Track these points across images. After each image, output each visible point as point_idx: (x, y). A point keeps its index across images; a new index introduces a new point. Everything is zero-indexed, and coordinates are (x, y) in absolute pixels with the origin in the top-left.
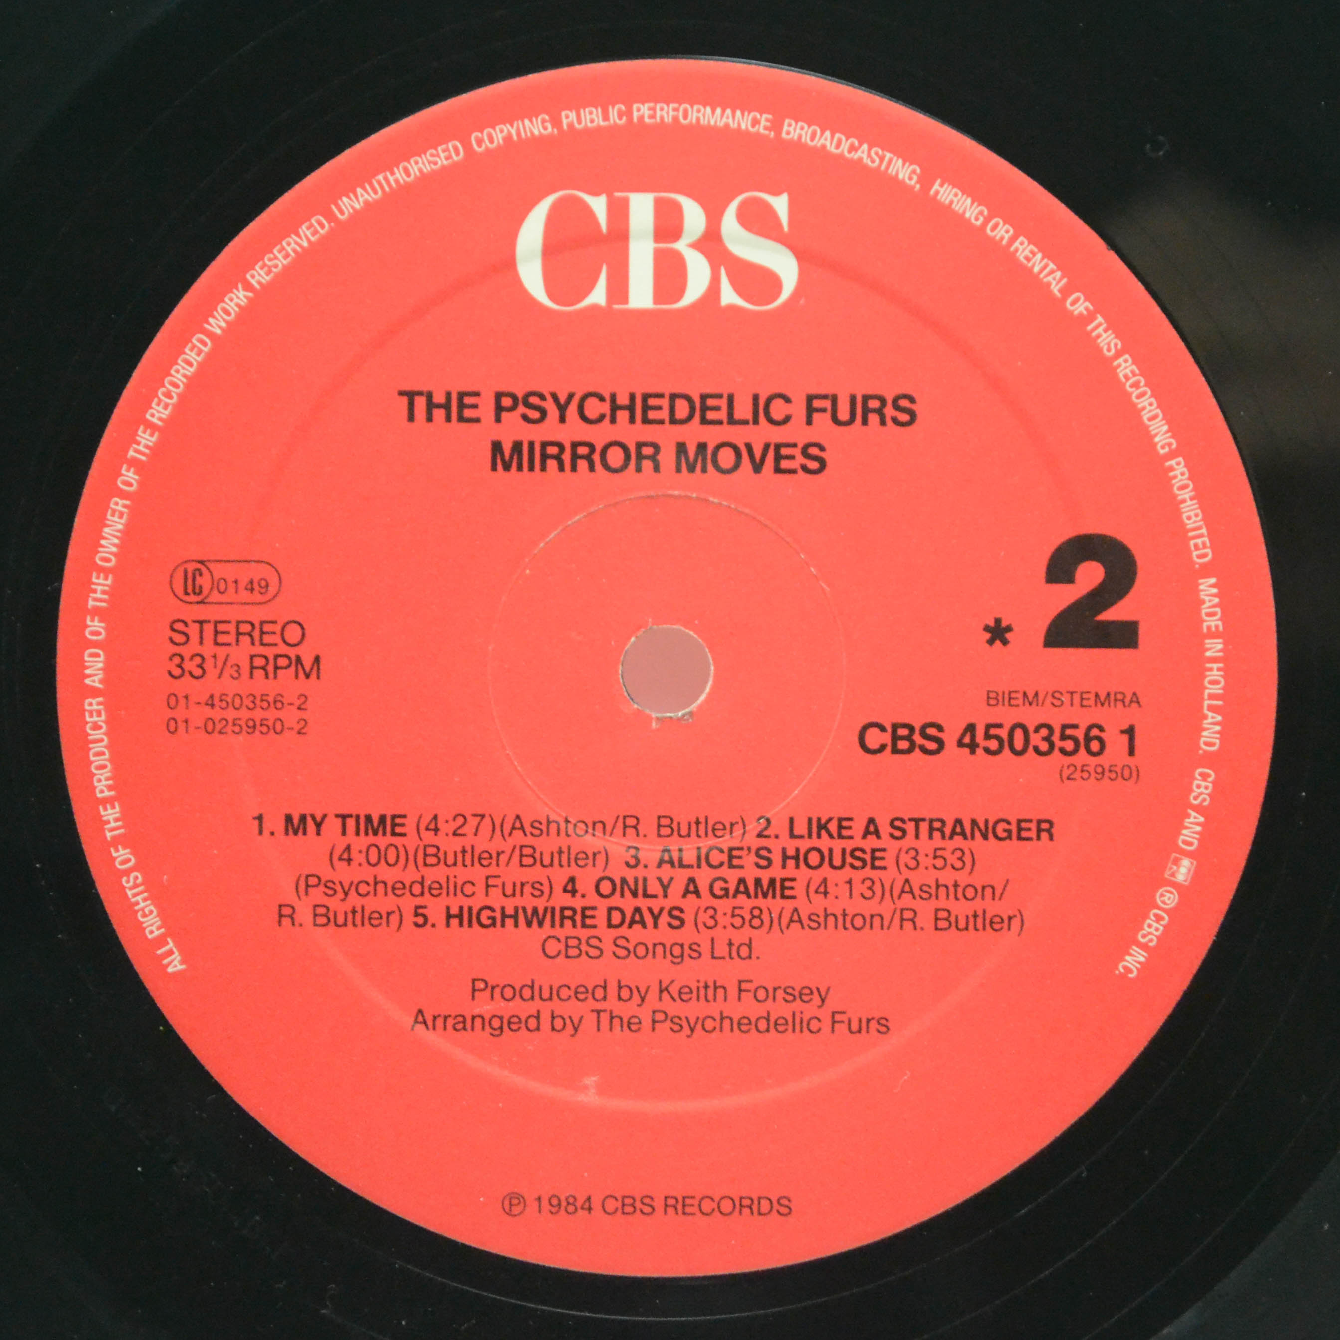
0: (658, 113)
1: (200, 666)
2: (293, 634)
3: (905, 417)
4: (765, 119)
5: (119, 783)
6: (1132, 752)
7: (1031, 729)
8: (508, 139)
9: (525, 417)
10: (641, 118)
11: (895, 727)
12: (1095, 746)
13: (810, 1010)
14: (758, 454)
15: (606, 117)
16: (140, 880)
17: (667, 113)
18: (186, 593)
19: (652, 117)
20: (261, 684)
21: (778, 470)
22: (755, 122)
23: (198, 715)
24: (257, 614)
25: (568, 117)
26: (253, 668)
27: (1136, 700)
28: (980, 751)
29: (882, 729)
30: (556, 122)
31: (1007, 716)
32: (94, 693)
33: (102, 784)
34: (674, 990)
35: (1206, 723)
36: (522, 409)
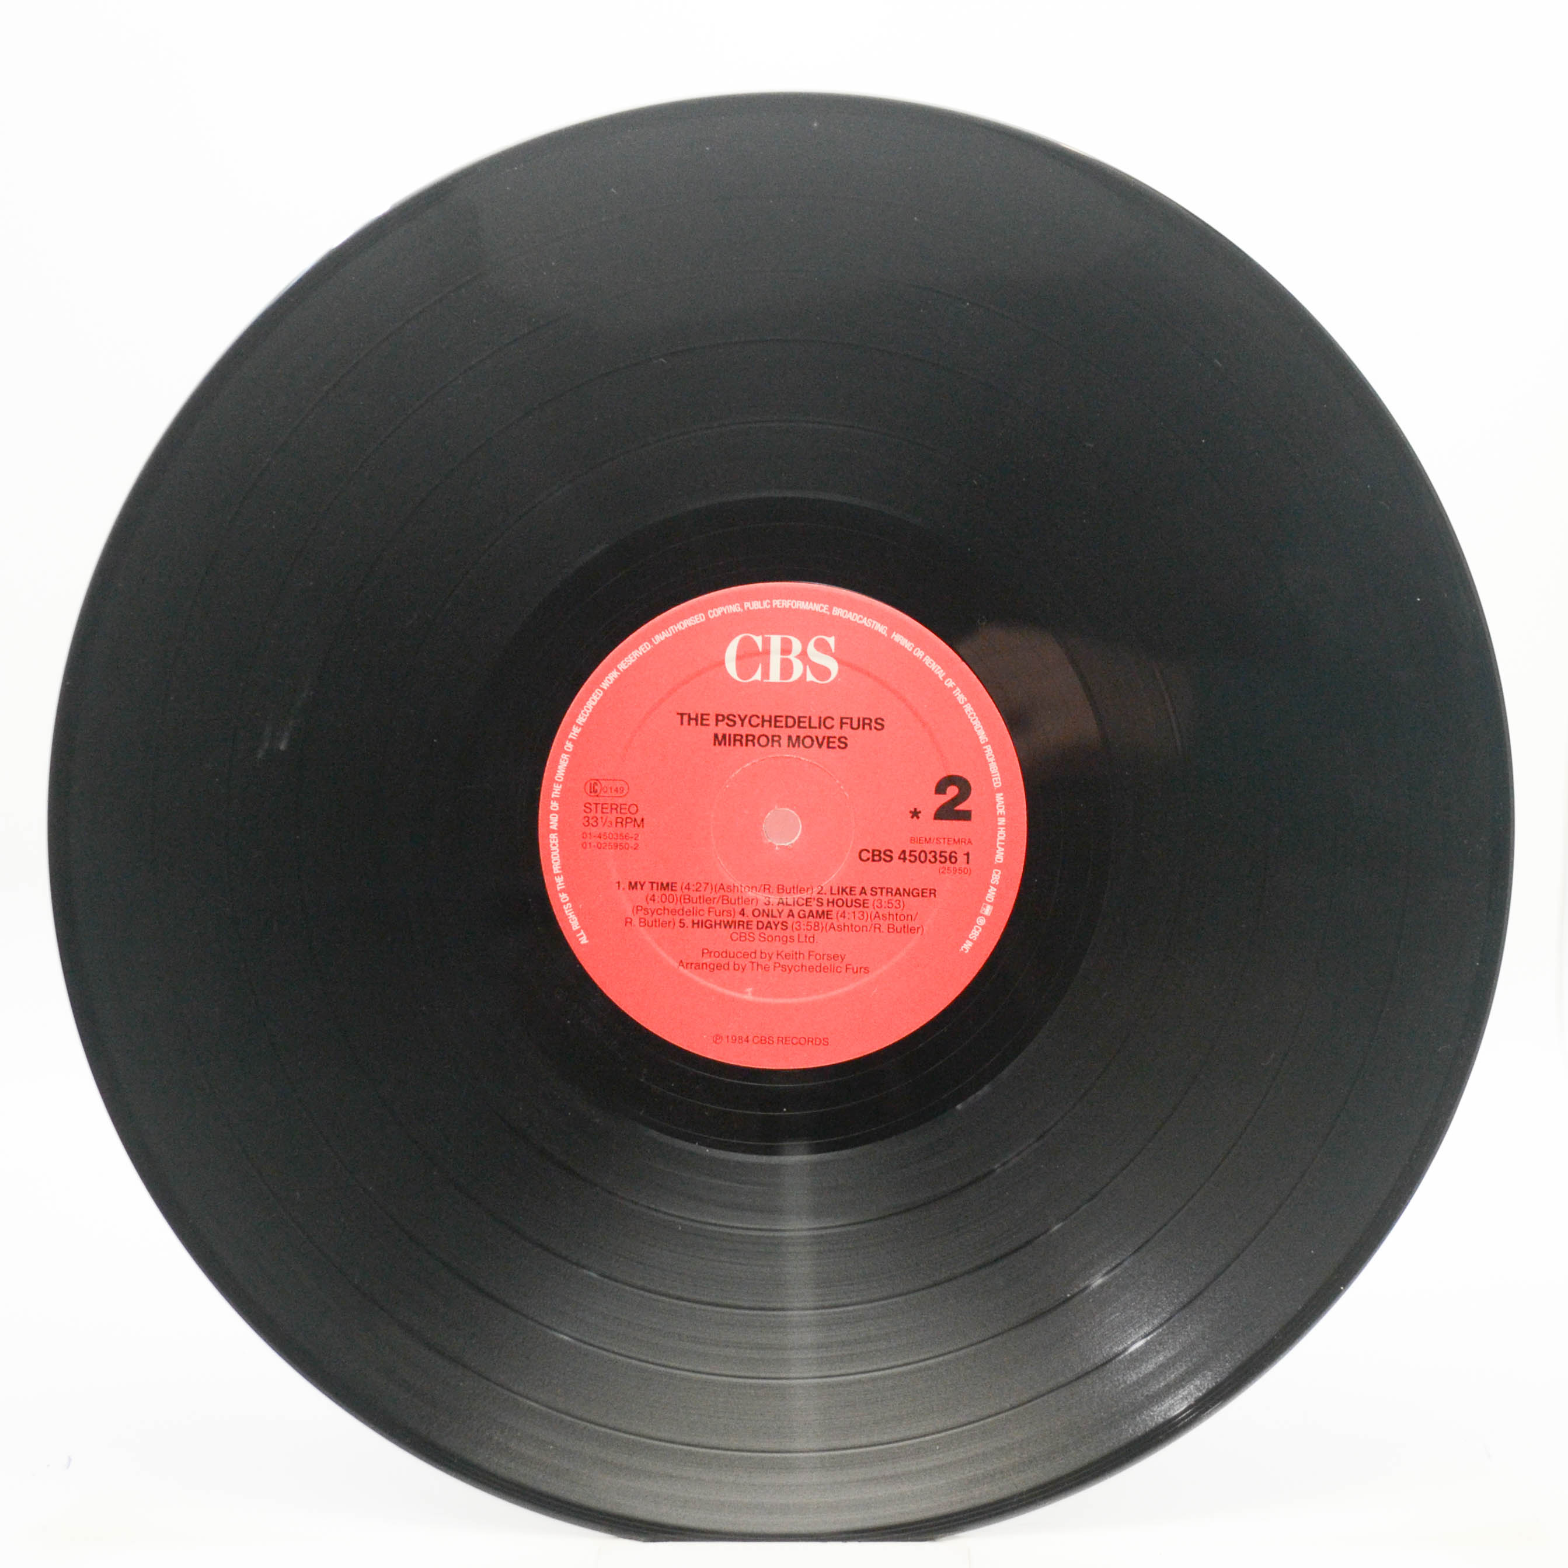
0: (783, 604)
1: (596, 821)
2: (633, 809)
3: (879, 727)
4: (826, 607)
5: (563, 867)
6: (968, 863)
7: (928, 853)
8: (723, 613)
9: (727, 724)
10: (776, 606)
11: (873, 851)
12: (953, 860)
13: (837, 963)
14: (820, 740)
15: (762, 605)
16: (570, 906)
17: (786, 604)
18: (591, 792)
19: (781, 605)
20: (620, 830)
21: (828, 747)
22: (822, 608)
23: (594, 841)
24: (620, 801)
25: (747, 605)
26: (617, 822)
27: (970, 842)
28: (907, 861)
29: (868, 852)
30: (742, 607)
31: (918, 848)
32: (554, 831)
33: (556, 868)
34: (783, 954)
35: (997, 851)
36: (726, 721)
